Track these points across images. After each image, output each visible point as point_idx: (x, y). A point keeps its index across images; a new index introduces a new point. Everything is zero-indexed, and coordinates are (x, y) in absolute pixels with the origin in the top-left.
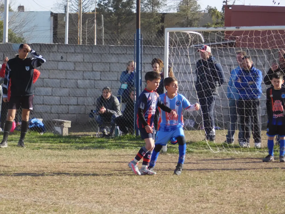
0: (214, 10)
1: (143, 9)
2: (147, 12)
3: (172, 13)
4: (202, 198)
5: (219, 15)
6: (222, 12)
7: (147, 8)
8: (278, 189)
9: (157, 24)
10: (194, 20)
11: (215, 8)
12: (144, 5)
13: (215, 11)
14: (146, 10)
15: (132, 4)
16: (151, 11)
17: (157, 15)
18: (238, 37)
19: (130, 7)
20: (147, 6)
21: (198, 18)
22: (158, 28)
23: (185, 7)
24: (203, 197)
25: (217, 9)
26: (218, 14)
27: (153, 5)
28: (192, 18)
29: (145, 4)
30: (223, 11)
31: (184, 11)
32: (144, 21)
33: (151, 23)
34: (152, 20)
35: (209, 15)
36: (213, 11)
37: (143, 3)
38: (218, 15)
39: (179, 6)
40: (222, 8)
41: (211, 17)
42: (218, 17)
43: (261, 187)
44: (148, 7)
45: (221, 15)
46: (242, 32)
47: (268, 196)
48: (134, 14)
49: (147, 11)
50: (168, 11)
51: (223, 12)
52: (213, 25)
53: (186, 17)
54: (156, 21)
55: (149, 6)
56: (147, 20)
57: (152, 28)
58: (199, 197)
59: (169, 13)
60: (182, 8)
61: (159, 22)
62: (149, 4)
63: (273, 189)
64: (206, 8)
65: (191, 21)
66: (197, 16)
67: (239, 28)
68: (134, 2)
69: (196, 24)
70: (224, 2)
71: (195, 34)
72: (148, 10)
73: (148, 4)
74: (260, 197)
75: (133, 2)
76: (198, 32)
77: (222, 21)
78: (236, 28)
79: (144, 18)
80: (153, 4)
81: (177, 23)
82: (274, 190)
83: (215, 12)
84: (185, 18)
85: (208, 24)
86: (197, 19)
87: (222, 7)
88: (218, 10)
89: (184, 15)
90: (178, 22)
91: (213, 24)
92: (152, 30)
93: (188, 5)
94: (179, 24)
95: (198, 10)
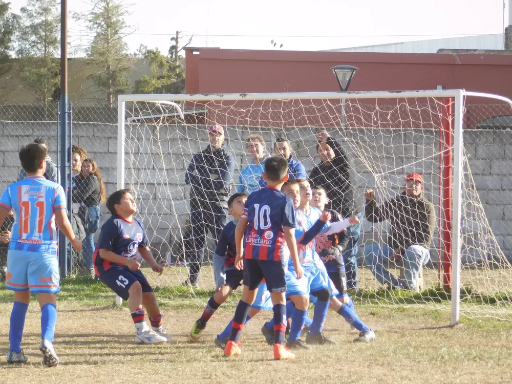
0: (154, 54)
1: (29, 51)
2: (36, 56)
3: (80, 58)
4: (209, 380)
5: (163, 61)
6: (169, 57)
7: (35, 49)
8: (328, 364)
9: (53, 78)
10: (120, 71)
11: (157, 49)
12: (30, 44)
13: (157, 55)
14: (33, 53)
15: (8, 43)
16: (42, 54)
17: (53, 62)
18: (244, 111)
19: (6, 48)
20: (35, 45)
21: (127, 67)
22: (56, 84)
23: (103, 48)
24: (210, 378)
25: (159, 52)
26: (162, 59)
27: (47, 45)
28: (117, 67)
29: (32, 42)
30: (171, 55)
31: (102, 54)
32: (30, 72)
33: (41, 76)
34: (43, 71)
35: (146, 62)
36: (153, 56)
37: (28, 41)
38: (161, 63)
39: (92, 46)
40: (169, 51)
41: (150, 65)
42: (161, 65)
43: (300, 361)
44: (38, 48)
45: (168, 62)
46: (250, 102)
47: (316, 376)
48: (12, 59)
49: (36, 54)
50: (73, 54)
51: (172, 57)
52: (153, 79)
53: (106, 65)
54: (52, 72)
55: (39, 46)
56: (35, 70)
57: (45, 85)
58: (203, 378)
59: (75, 58)
60: (98, 49)
61: (56, 74)
62: (39, 41)
63: (320, 364)
64: (139, 48)
65: (114, 72)
66: (125, 64)
67: (245, 96)
68: (12, 39)
69: (123, 78)
70: (172, 39)
71: (171, 105)
72: (38, 52)
73: (38, 43)
74: (304, 378)
75: (10, 38)
76: (175, 102)
77: (169, 72)
78: (241, 95)
79: (30, 68)
80: (45, 42)
81: (89, 76)
82: (322, 366)
83: (156, 57)
84: (104, 66)
85: (144, 78)
86: (125, 69)
87: (169, 49)
88: (162, 54)
89: (102, 62)
90: (91, 75)
91: (153, 77)
92: (45, 88)
93: (108, 43)
94: (93, 78)
95: (124, 52)
